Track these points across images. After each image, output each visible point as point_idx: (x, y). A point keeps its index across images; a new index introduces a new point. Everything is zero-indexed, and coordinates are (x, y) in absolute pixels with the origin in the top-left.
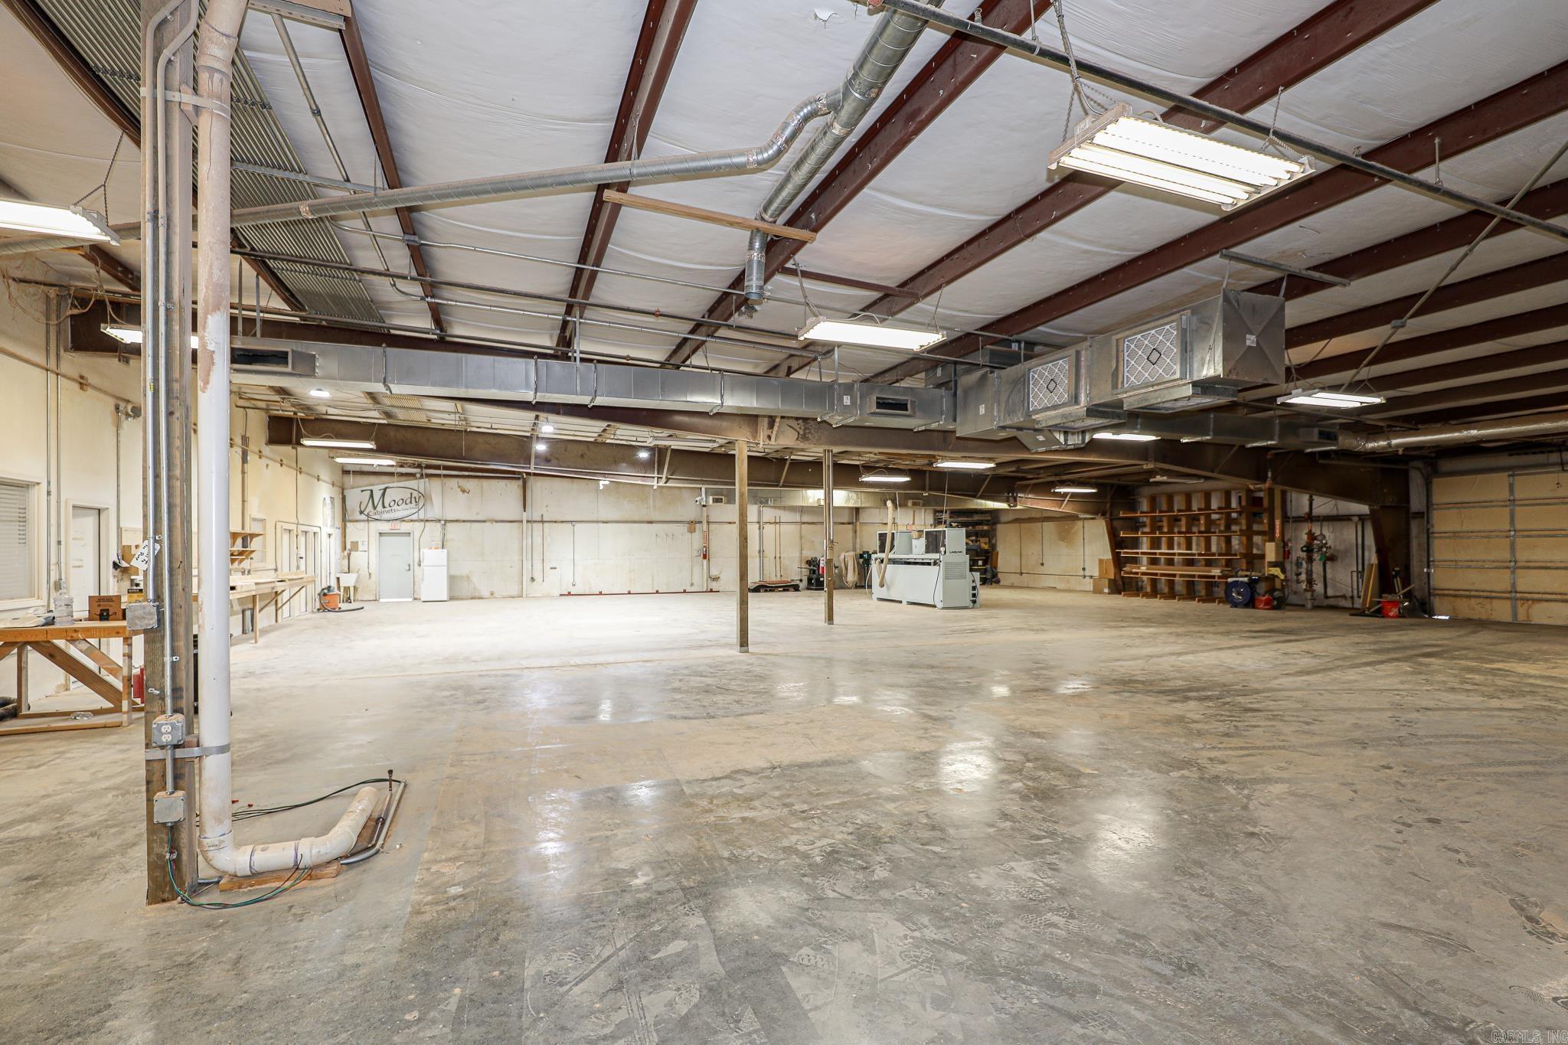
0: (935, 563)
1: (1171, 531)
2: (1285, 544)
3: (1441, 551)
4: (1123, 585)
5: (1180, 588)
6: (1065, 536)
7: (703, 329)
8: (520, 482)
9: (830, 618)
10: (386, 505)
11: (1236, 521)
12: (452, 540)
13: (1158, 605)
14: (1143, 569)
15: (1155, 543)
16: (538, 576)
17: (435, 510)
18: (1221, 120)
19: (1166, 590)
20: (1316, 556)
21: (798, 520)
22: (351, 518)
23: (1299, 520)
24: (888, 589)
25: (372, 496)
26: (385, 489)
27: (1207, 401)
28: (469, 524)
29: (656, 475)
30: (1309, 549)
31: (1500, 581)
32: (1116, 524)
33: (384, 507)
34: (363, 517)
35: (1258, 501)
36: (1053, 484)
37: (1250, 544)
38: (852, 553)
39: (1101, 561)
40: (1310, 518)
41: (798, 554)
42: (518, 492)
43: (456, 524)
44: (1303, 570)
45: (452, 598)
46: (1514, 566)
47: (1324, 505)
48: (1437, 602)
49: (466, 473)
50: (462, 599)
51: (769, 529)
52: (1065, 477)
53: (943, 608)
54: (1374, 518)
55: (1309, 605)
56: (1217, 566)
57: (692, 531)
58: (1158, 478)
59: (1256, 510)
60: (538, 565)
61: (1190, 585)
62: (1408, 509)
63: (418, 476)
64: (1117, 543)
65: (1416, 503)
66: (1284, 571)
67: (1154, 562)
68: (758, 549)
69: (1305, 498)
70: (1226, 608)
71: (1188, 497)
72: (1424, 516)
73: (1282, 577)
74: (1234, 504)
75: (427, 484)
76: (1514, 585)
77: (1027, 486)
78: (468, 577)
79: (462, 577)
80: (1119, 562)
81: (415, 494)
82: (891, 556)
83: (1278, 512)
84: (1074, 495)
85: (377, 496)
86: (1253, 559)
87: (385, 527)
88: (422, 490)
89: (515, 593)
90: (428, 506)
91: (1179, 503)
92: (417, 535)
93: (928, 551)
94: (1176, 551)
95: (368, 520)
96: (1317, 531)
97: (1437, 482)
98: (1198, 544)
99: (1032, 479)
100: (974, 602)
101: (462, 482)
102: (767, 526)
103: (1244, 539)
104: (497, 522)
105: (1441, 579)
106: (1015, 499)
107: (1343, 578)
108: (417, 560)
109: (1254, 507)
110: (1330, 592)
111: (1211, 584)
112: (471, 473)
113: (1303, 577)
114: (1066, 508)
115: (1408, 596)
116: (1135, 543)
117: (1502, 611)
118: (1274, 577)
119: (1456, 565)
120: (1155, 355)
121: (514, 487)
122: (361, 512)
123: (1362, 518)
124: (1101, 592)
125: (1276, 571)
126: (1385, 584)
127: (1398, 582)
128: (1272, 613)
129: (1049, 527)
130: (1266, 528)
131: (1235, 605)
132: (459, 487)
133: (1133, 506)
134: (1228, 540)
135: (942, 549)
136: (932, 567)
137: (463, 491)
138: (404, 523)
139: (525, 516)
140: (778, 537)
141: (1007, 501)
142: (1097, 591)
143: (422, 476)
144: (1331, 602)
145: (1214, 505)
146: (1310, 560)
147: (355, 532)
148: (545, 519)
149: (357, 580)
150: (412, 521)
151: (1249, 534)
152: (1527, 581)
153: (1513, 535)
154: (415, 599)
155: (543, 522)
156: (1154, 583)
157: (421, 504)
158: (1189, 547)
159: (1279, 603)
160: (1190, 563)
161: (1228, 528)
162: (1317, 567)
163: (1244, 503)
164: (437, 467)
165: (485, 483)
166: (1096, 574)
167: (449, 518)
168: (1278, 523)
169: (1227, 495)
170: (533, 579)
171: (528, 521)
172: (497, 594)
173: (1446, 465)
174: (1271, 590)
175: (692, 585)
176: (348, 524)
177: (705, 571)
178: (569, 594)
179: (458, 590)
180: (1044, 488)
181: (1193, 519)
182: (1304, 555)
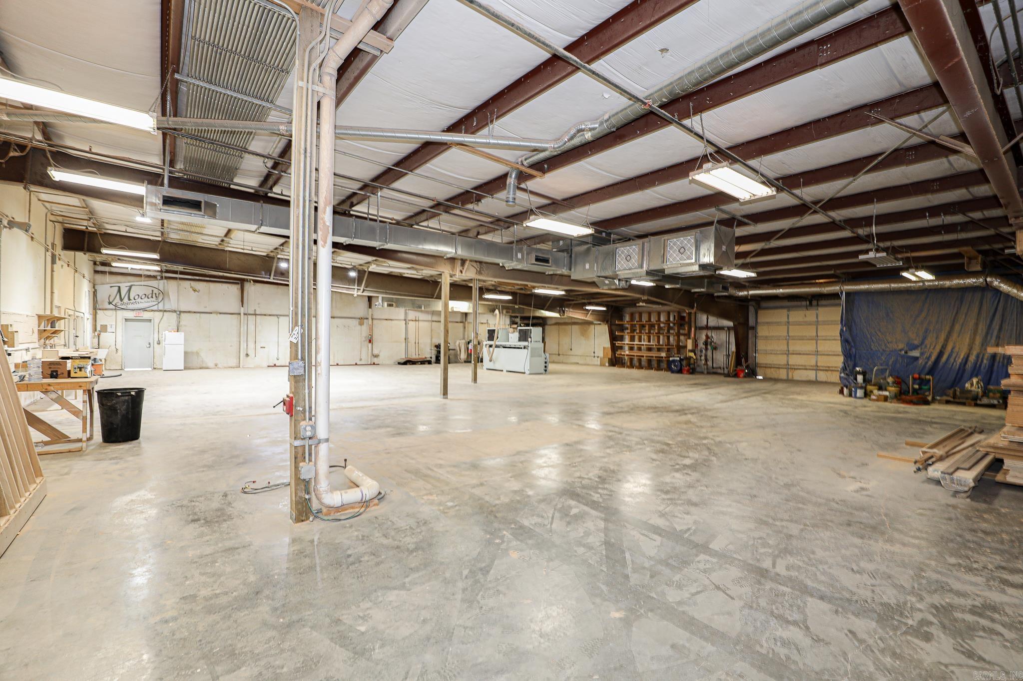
0: (524, 348)
1: (640, 332)
2: (696, 341)
3: (761, 345)
4: (615, 361)
5: (644, 363)
6: (584, 333)
7: (442, 208)
8: (239, 286)
9: (475, 379)
10: (132, 298)
11: (672, 328)
12: (185, 326)
13: (635, 372)
14: (627, 353)
15: (632, 339)
16: (251, 353)
17: (172, 304)
18: (735, 161)
19: (638, 364)
20: (709, 347)
21: (430, 319)
22: (100, 307)
23: (702, 328)
24: (494, 363)
25: (119, 291)
26: (131, 287)
27: (702, 273)
28: (198, 314)
29: (356, 287)
30: (706, 343)
31: (781, 360)
32: (614, 328)
33: (129, 299)
34: (111, 306)
35: (683, 318)
36: (585, 304)
37: (679, 340)
38: (463, 341)
39: (604, 348)
40: (707, 327)
41: (429, 341)
42: (238, 292)
43: (189, 314)
44: (703, 355)
45: (186, 368)
46: (788, 353)
47: (713, 321)
48: (758, 370)
49: (197, 278)
50: (193, 369)
51: (412, 325)
52: (592, 301)
53: (530, 374)
54: (735, 328)
55: (706, 372)
56: (663, 351)
57: (361, 324)
58: (641, 304)
59: (682, 322)
60: (251, 345)
61: (649, 361)
62: (748, 324)
63: (159, 278)
64: (613, 338)
65: (751, 322)
66: (695, 354)
67: (631, 349)
68: (404, 337)
69: (704, 317)
70: (669, 374)
71: (650, 314)
72: (754, 328)
73: (694, 357)
74: (671, 319)
75: (166, 284)
76: (788, 362)
77: (570, 305)
78: (197, 353)
79: (192, 353)
80: (614, 348)
81: (156, 291)
82: (497, 343)
83: (693, 324)
84: (593, 311)
85: (124, 291)
86: (681, 348)
87: (130, 315)
88: (161, 288)
89: (234, 365)
90: (166, 300)
91: (645, 318)
92: (157, 321)
93: (520, 340)
94: (642, 343)
95: (115, 309)
96: (709, 334)
97: (760, 312)
98: (653, 340)
99: (573, 300)
100: (546, 371)
101: (193, 283)
102: (411, 323)
103: (676, 338)
104: (220, 313)
105: (761, 359)
106: (564, 312)
107: (720, 359)
108: (156, 340)
109: (682, 321)
110: (714, 366)
111: (659, 360)
112: (201, 278)
113: (703, 358)
114: (589, 318)
115: (747, 367)
116: (622, 338)
117: (783, 374)
118: (691, 357)
119: (766, 353)
120: (682, 249)
121: (234, 289)
122: (110, 303)
123: (729, 328)
124: (604, 365)
125: (692, 354)
126: (738, 362)
127: (743, 360)
128: (691, 376)
129: (575, 328)
130: (686, 332)
131: (673, 372)
132: (191, 287)
133: (621, 318)
134: (668, 338)
135: (529, 339)
136: (523, 350)
137: (195, 291)
138: (145, 312)
139: (242, 311)
140: (418, 329)
141: (559, 312)
142: (602, 365)
143: (162, 278)
144: (715, 370)
145: (662, 319)
146: (706, 349)
147: (104, 318)
148: (257, 313)
149: (107, 355)
150: (152, 311)
151: (678, 335)
152: (794, 360)
153: (788, 339)
154: (154, 369)
155: (255, 315)
156: (631, 360)
157: (160, 299)
158: (649, 341)
159: (693, 371)
160: (649, 349)
161: (668, 331)
162: (709, 353)
163: (676, 318)
164: (175, 272)
165: (212, 285)
166: (601, 355)
167: (182, 310)
168: (693, 329)
169: (669, 314)
170: (247, 355)
171: (245, 314)
172: (219, 366)
173: (764, 304)
174: (689, 364)
175: (361, 360)
176: (98, 312)
177: (370, 351)
178: (275, 365)
179: (191, 363)
180: (580, 306)
181: (652, 326)
182: (704, 346)
